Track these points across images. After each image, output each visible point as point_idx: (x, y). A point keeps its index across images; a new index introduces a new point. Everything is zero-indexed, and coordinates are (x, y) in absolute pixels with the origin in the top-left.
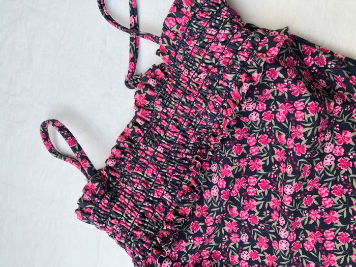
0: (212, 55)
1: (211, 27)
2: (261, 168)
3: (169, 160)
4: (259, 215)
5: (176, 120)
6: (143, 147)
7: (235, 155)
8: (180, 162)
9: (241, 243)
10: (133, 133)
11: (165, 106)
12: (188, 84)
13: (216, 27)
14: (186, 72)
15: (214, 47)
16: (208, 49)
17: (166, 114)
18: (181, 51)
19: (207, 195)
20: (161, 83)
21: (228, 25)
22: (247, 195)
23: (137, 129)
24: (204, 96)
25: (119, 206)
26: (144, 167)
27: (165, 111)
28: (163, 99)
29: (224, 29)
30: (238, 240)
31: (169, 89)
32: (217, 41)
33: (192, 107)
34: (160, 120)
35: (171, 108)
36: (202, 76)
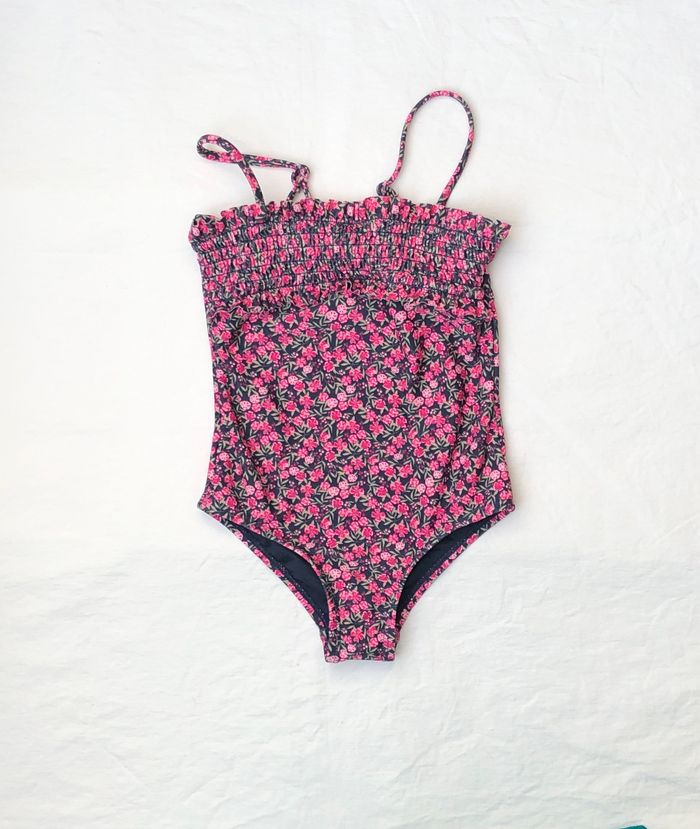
0: (444, 261)
1: (465, 252)
2: (376, 345)
3: (332, 262)
4: (336, 368)
5: (370, 248)
6: (328, 229)
7: (374, 317)
8: (337, 272)
9: (300, 370)
10: (336, 212)
11: (379, 232)
12: (410, 247)
13: (466, 256)
14: (419, 241)
15: (450, 260)
16: (446, 256)
17: (372, 237)
18: (437, 230)
19: (323, 309)
20: (397, 218)
21: (472, 265)
22: (346, 348)
23: (342, 213)
24: (405, 265)
25: (263, 243)
26: (311, 242)
27: (374, 234)
28: (384, 228)
29: (468, 263)
30: (302, 366)
31: (397, 229)
32: (455, 263)
33: (390, 257)
34: (362, 232)
35: (380, 240)
36: (422, 259)
